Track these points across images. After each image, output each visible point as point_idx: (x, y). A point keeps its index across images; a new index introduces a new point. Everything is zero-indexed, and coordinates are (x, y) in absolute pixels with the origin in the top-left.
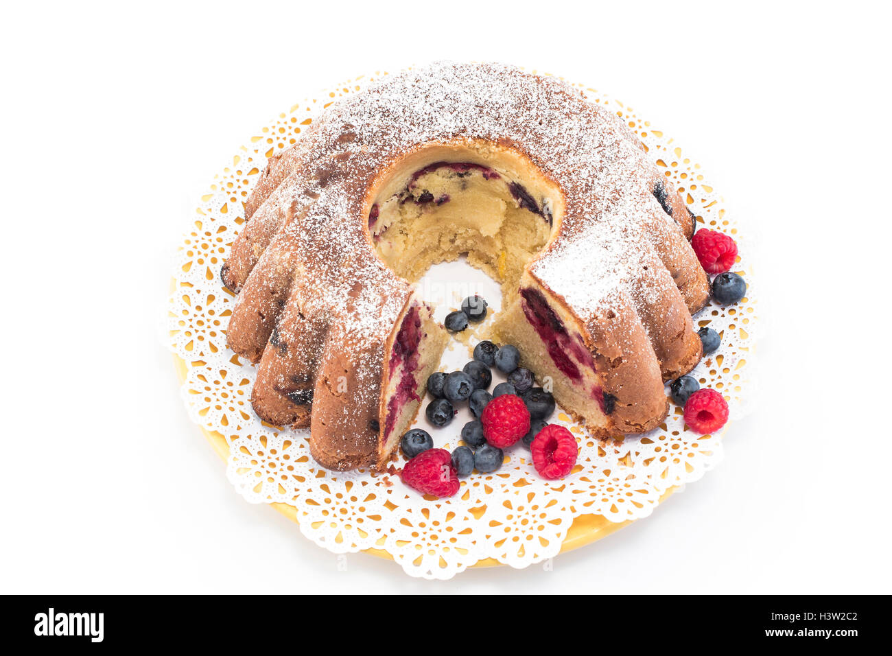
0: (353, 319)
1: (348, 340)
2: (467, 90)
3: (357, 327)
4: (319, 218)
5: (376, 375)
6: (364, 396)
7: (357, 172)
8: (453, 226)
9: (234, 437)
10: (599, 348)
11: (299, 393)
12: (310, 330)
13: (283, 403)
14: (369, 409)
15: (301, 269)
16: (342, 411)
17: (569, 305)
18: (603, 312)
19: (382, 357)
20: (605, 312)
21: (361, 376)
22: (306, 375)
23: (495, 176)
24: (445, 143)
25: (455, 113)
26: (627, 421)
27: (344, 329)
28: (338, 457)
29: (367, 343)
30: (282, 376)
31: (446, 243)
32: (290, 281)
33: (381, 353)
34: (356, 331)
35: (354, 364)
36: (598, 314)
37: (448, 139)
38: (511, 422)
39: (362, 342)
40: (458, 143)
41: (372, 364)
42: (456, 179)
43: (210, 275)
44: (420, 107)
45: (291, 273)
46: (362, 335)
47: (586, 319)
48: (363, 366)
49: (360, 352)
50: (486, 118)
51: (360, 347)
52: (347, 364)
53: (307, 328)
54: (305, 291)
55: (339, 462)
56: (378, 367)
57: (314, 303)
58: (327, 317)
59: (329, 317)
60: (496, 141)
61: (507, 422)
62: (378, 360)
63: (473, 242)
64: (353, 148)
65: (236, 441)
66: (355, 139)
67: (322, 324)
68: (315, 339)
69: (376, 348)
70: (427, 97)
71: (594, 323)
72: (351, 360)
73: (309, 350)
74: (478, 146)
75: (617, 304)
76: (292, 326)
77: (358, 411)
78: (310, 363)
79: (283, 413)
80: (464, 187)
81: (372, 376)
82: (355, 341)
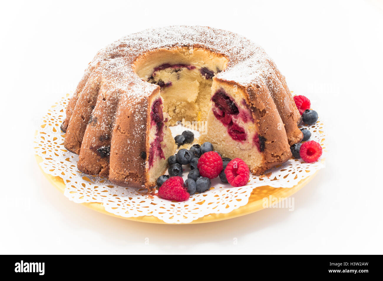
0: (131, 92)
1: (129, 100)
2: (176, 32)
3: (133, 94)
4: (112, 66)
5: (144, 118)
6: (138, 131)
7: (128, 55)
8: (174, 101)
9: (68, 181)
10: (254, 103)
11: (103, 147)
12: (109, 105)
13: (95, 157)
14: (141, 141)
15: (104, 80)
16: (127, 142)
17: (237, 82)
18: (254, 85)
19: (147, 107)
20: (255, 85)
21: (136, 119)
22: (107, 135)
23: (193, 68)
24: (169, 49)
25: (172, 39)
26: (272, 153)
27: (127, 96)
28: (125, 174)
29: (139, 100)
30: (94, 138)
31: (171, 111)
32: (98, 90)
33: (146, 104)
34: (133, 96)
35: (133, 111)
36: (252, 85)
37: (170, 47)
38: (213, 159)
39: (136, 100)
40: (175, 49)
41: (142, 111)
42: (174, 73)
43: (54, 130)
44: (156, 37)
45: (99, 85)
46: (136, 97)
47: (246, 86)
48: (137, 112)
49: (135, 105)
50: (187, 39)
51: (135, 102)
52: (129, 112)
53: (107, 104)
54: (106, 87)
55: (125, 178)
56: (145, 113)
57: (111, 90)
58: (118, 95)
59: (119, 95)
60: (193, 46)
61: (211, 160)
62: (144, 109)
63: (184, 110)
64: (126, 49)
65: (69, 183)
66: (127, 46)
67: (115, 99)
68: (111, 110)
69: (144, 102)
70: (159, 35)
71: (250, 89)
72: (131, 110)
73: (109, 117)
74: (184, 50)
75: (260, 83)
76: (100, 106)
77: (135, 141)
78: (109, 126)
79: (94, 165)
80: (178, 78)
81: (142, 119)
82: (132, 100)
